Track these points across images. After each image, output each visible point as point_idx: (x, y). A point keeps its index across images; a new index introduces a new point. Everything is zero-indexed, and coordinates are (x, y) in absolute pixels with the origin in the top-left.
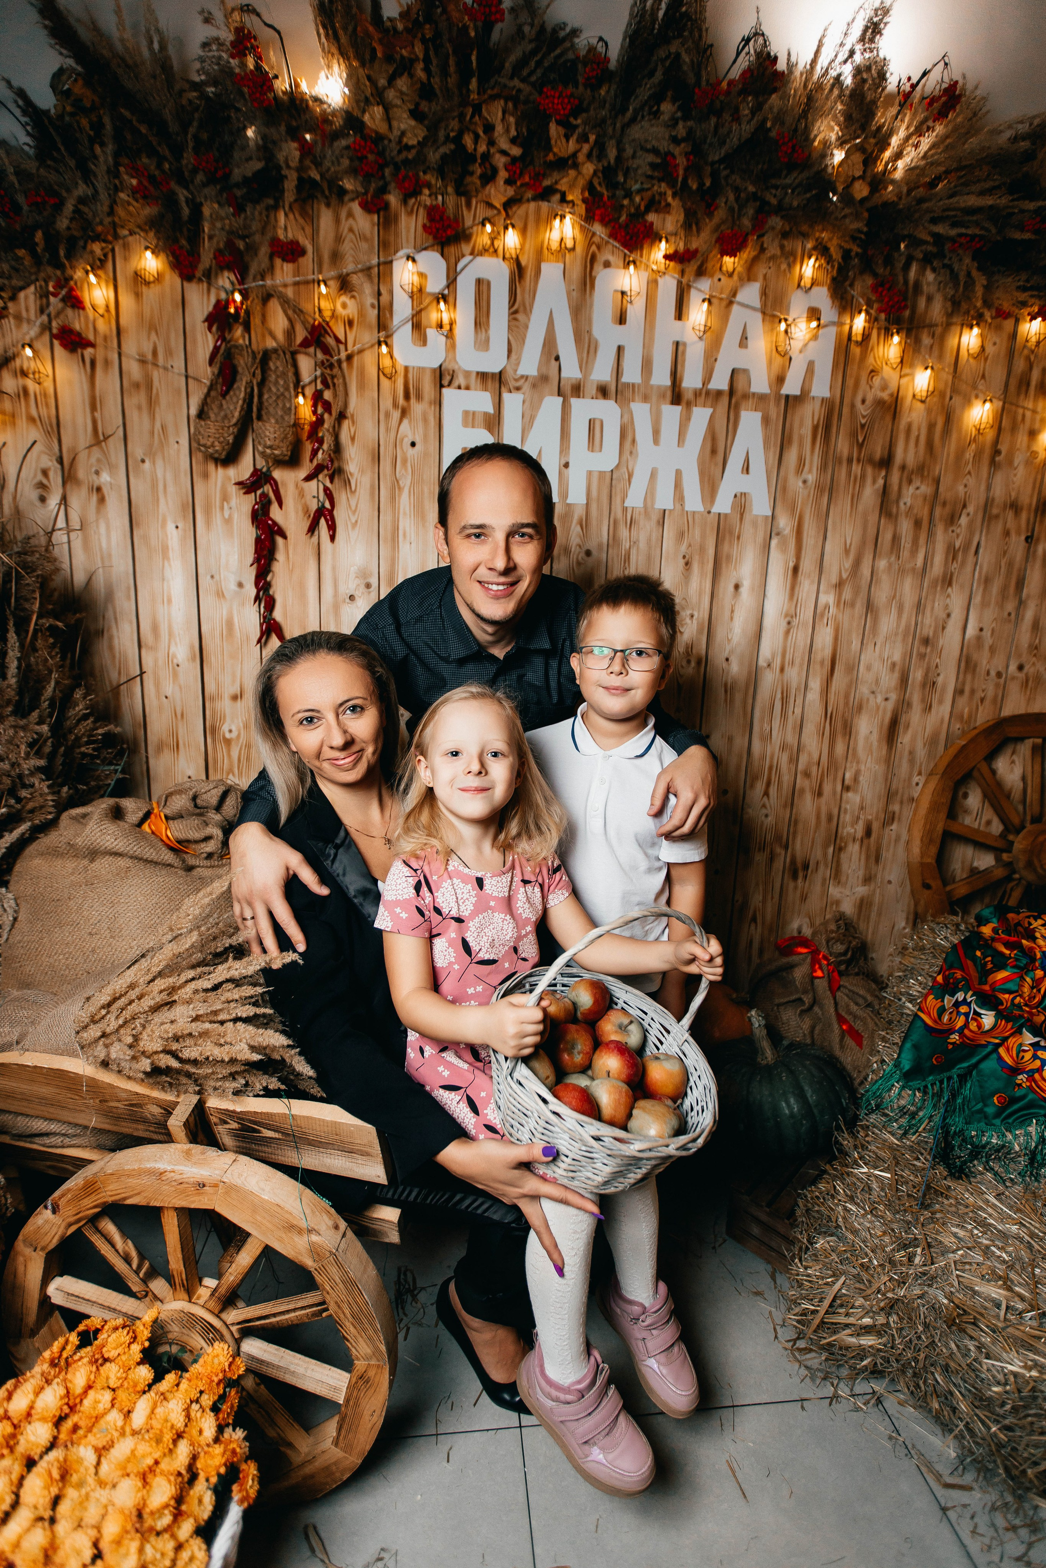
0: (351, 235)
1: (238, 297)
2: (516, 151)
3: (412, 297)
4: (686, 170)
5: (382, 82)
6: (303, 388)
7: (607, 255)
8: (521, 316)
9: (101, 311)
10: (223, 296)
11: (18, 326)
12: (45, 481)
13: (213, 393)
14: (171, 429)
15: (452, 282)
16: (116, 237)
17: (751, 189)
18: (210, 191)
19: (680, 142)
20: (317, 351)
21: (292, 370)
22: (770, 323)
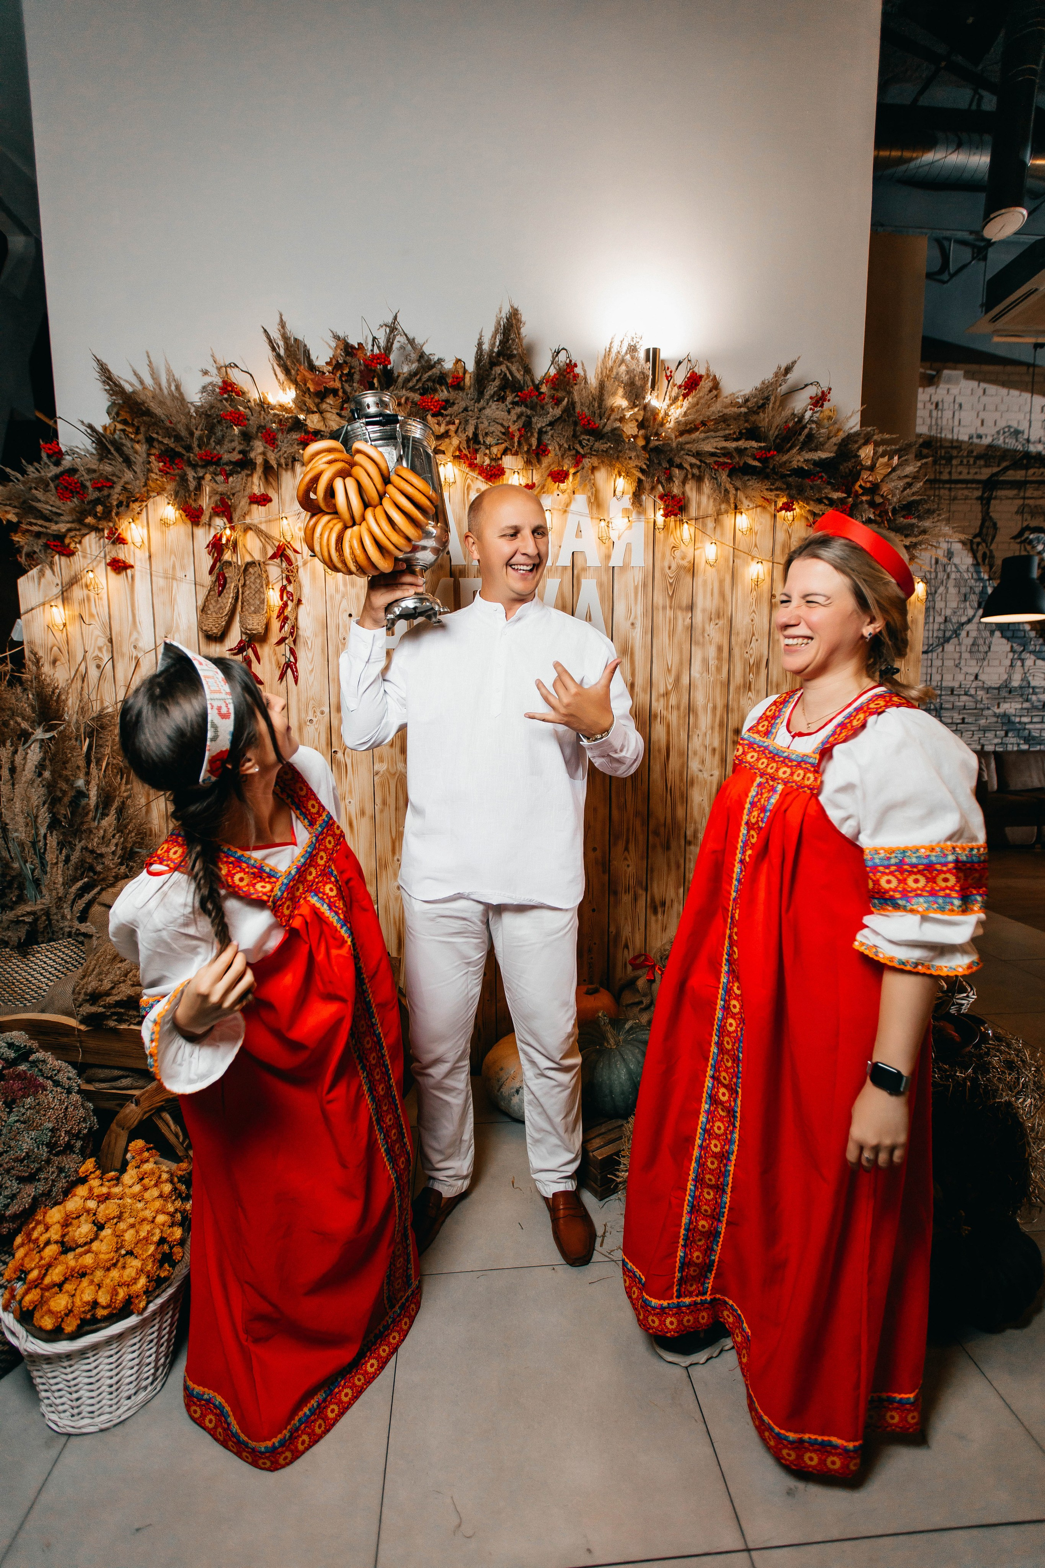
1: (228, 532)
4: (519, 438)
5: (317, 400)
6: (273, 585)
9: (138, 545)
10: (219, 530)
11: (85, 559)
12: (100, 655)
13: (212, 593)
16: (149, 498)
17: (566, 446)
18: (209, 468)
19: (515, 422)
20: (282, 560)
21: (264, 576)
22: (596, 521)
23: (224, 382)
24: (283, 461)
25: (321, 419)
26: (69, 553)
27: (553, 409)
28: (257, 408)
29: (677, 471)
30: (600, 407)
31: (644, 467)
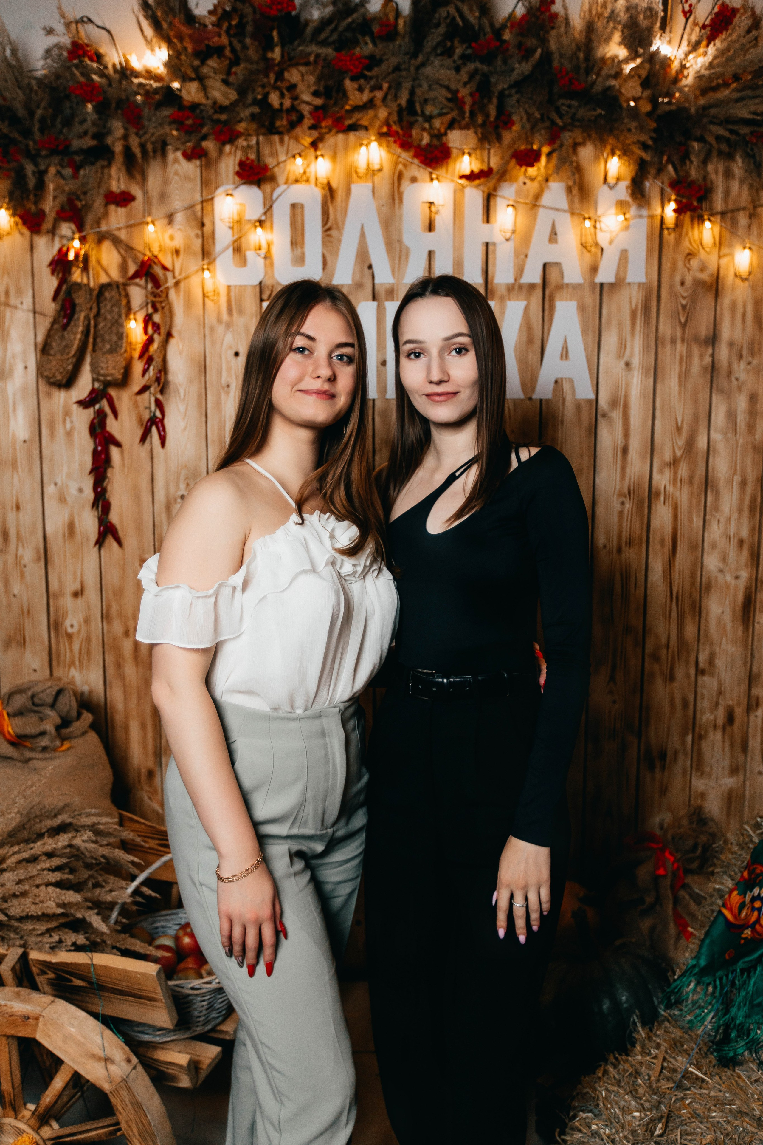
0: (176, 177)
1: (77, 244)
2: (319, 102)
3: (231, 228)
4: (472, 106)
5: (196, 62)
6: (135, 314)
7: (412, 173)
8: (333, 233)
10: (65, 242)
13: (56, 326)
15: (268, 209)
17: (537, 115)
18: (53, 159)
19: (465, 84)
20: (146, 282)
21: (124, 302)
22: (577, 220)
23: (74, 44)
24: (149, 147)
25: (201, 87)
27: (520, 63)
28: (117, 76)
29: (696, 145)
30: (587, 59)
31: (650, 142)
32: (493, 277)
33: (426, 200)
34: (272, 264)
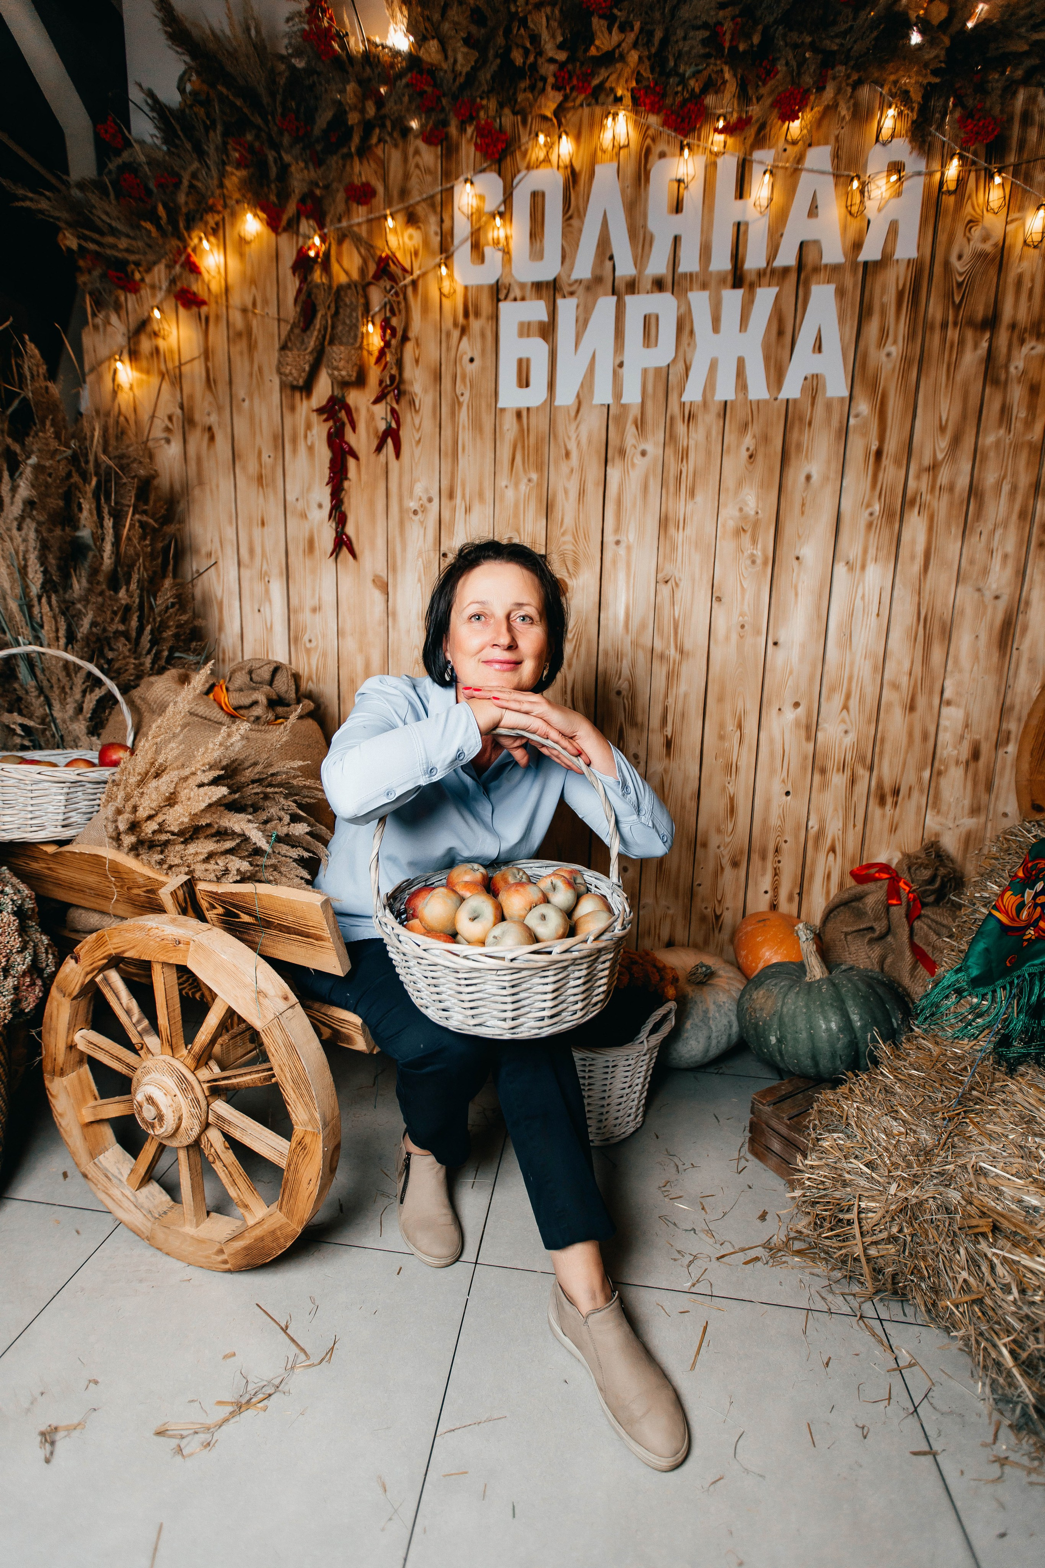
0: (417, 172)
1: (317, 240)
2: (562, 56)
3: (471, 219)
5: (436, 17)
6: (373, 317)
7: (661, 146)
8: (575, 222)
9: (214, 274)
10: (305, 242)
11: (154, 296)
12: (170, 426)
14: (266, 370)
15: (508, 197)
16: (225, 206)
18: (297, 150)
19: (726, 7)
20: (385, 282)
21: (362, 301)
22: (844, 184)
24: (388, 124)
25: (440, 47)
26: (133, 288)
32: (743, 262)
33: (674, 177)
34: (510, 260)
